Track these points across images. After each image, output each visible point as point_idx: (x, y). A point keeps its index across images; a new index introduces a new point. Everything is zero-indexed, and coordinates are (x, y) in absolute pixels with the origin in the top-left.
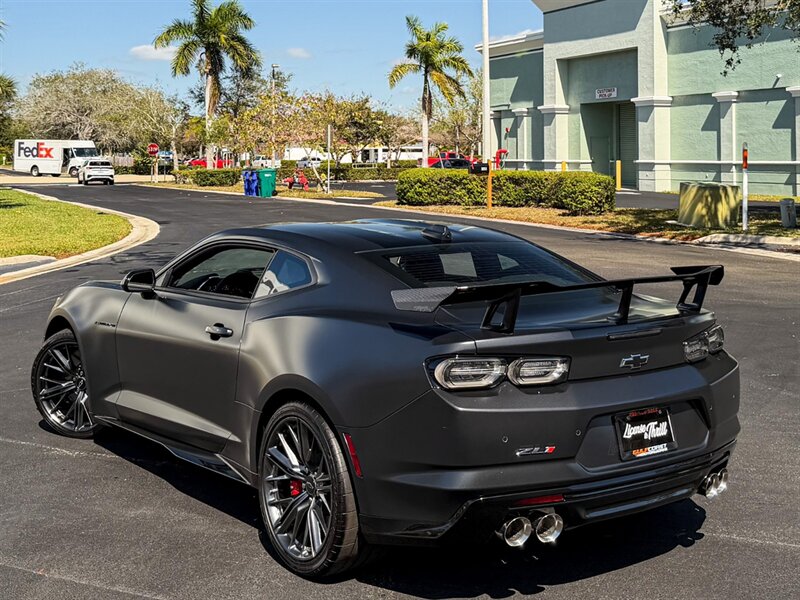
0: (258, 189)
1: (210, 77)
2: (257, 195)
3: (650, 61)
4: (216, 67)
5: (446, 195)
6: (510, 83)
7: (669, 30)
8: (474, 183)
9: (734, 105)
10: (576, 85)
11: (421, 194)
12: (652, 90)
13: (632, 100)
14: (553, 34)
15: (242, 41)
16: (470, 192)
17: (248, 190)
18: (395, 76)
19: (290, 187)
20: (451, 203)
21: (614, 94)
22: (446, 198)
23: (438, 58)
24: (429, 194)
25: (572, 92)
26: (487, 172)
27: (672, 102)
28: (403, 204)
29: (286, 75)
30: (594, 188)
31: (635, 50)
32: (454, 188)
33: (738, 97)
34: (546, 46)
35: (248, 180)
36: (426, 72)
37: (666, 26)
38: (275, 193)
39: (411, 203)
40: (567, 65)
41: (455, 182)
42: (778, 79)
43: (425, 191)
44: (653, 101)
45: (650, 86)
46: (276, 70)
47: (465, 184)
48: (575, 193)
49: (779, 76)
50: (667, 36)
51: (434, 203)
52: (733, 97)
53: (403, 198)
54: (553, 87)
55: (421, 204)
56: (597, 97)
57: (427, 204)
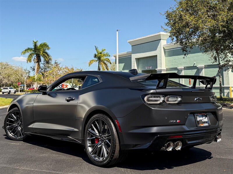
1: (37, 63)
3: (160, 59)
4: (39, 61)
6: (122, 65)
7: (165, 51)
9: (183, 71)
10: (140, 65)
12: (161, 67)
13: (156, 69)
14: (134, 52)
15: (46, 53)
18: (90, 63)
21: (151, 68)
23: (102, 58)
25: (139, 67)
27: (166, 70)
29: (59, 63)
31: (156, 56)
33: (184, 69)
34: (132, 55)
36: (99, 62)
37: (164, 50)
40: (138, 60)
42: (195, 64)
44: (161, 70)
45: (161, 65)
46: (56, 61)
49: (195, 63)
50: (165, 52)
52: (183, 68)
54: (134, 66)
56: (146, 68)
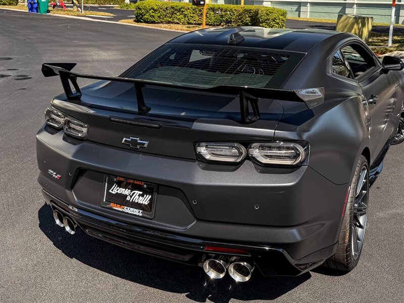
0: (37, 9)
2: (37, 12)
5: (170, 18)
8: (189, 11)
11: (154, 16)
16: (185, 16)
17: (31, 9)
19: (54, 8)
20: (172, 23)
22: (170, 20)
24: (159, 17)
26: (204, 5)
28: (141, 22)
30: (281, 17)
32: (176, 14)
35: (30, 3)
38: (48, 11)
39: (146, 22)
41: (176, 10)
43: (156, 15)
47: (182, 11)
48: (269, 20)
51: (162, 22)
53: (141, 18)
55: (153, 22)
57: (158, 23)
